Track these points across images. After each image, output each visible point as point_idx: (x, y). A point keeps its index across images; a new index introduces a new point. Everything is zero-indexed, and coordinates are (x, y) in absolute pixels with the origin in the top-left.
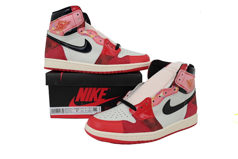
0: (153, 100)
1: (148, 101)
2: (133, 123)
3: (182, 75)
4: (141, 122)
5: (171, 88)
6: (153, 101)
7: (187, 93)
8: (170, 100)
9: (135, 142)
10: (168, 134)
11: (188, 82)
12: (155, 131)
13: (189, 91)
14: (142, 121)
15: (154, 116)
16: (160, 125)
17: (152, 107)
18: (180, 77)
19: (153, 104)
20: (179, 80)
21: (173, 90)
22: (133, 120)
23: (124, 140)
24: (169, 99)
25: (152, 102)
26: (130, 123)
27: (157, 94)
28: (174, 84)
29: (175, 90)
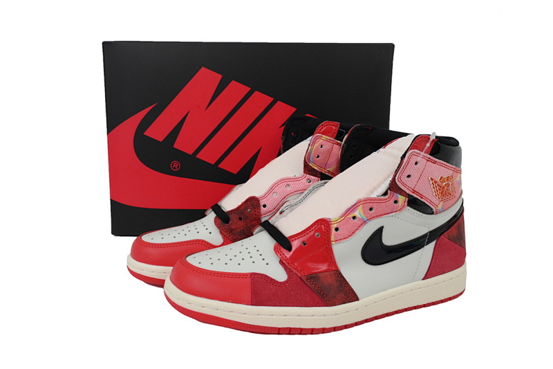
0: (335, 226)
1: (323, 226)
2: (280, 281)
3: (416, 163)
4: (299, 280)
5: (386, 197)
6: (337, 229)
7: (432, 213)
8: (383, 227)
9: (279, 329)
10: (375, 315)
11: (436, 182)
12: (335, 305)
13: (440, 207)
14: (303, 278)
15: (337, 267)
16: (352, 290)
17: (333, 243)
18: (411, 169)
19: (335, 237)
20: (409, 176)
21: (392, 201)
22: (280, 275)
23: (251, 324)
24: (379, 227)
25: (333, 231)
26: (272, 279)
27: (347, 212)
28: (394, 187)
29: (396, 202)
